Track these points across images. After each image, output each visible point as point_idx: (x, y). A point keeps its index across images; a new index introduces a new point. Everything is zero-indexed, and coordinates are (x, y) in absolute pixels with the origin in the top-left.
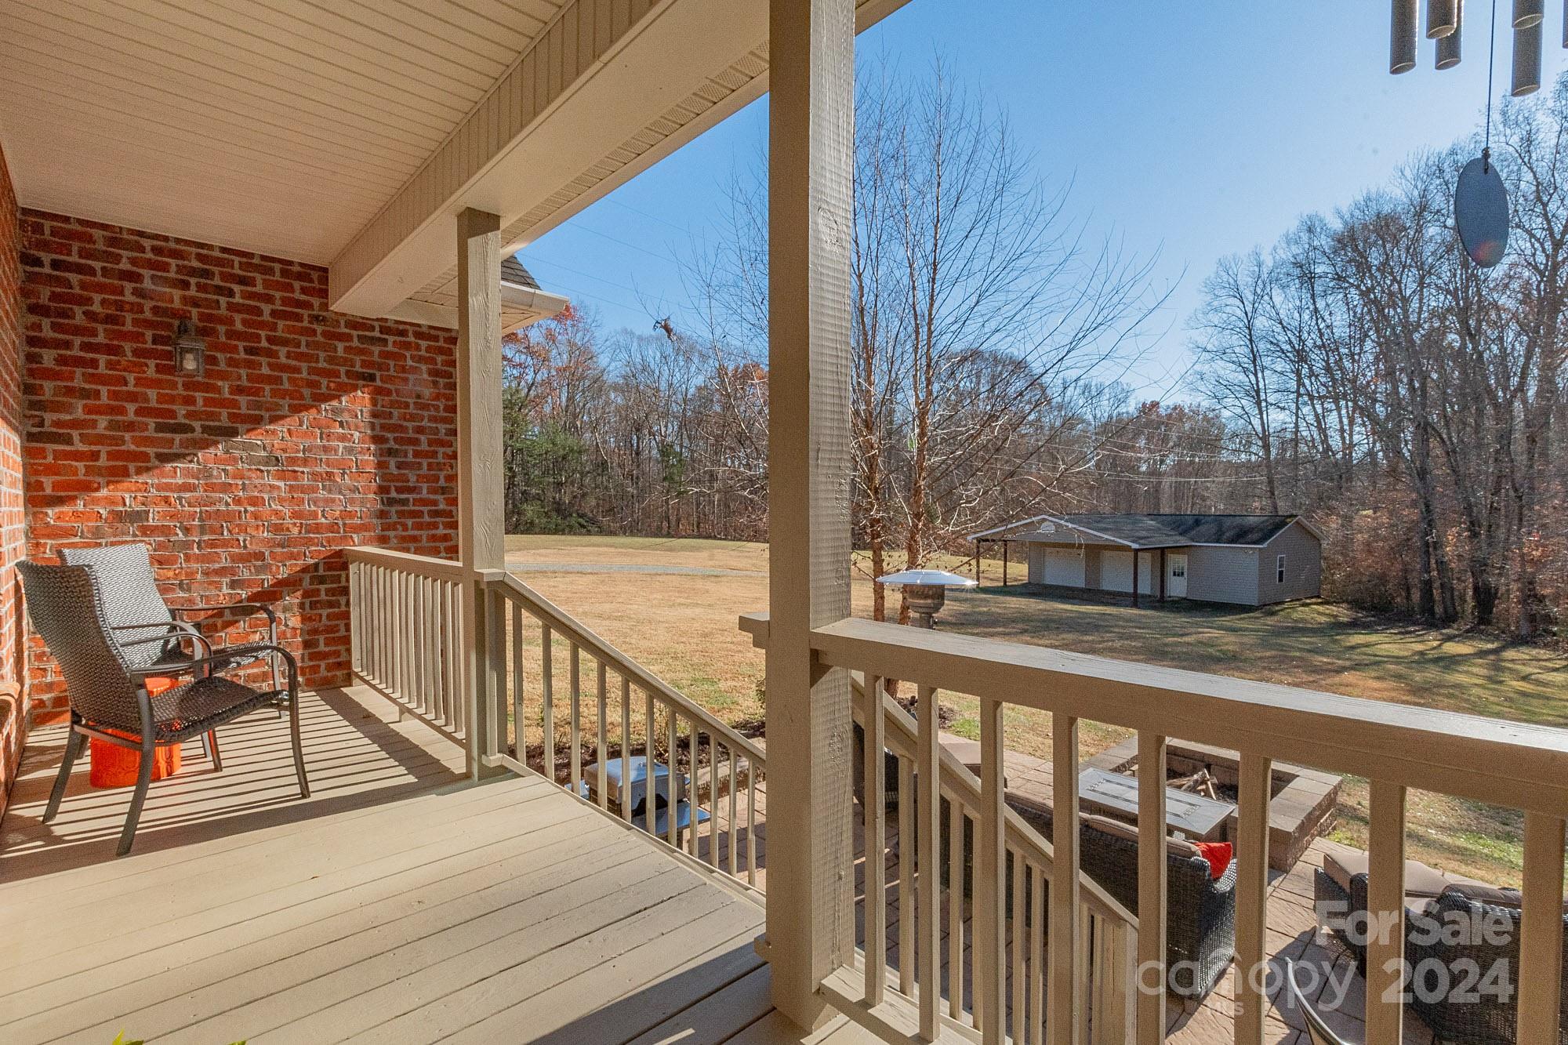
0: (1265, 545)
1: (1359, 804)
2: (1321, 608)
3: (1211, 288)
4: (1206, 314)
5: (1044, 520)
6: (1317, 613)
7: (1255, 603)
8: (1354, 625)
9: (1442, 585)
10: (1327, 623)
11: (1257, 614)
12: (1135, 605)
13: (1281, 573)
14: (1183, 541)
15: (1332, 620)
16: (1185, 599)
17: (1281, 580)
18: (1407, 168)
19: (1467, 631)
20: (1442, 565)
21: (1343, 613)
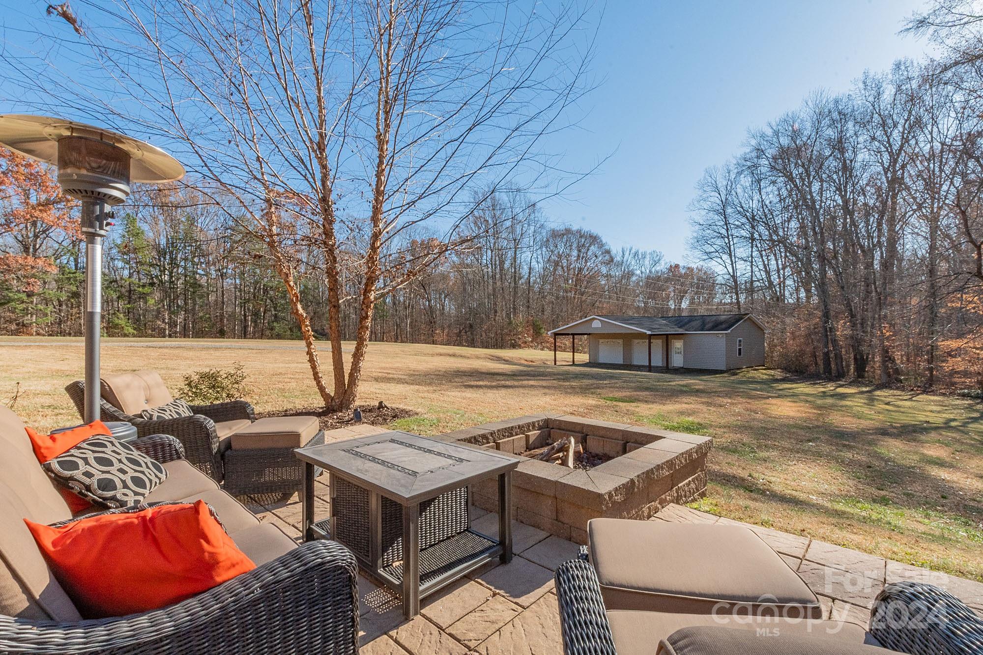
0: (729, 331)
1: (750, 475)
2: (764, 371)
3: (702, 186)
4: (699, 201)
5: (594, 319)
6: (762, 374)
7: (724, 368)
8: (784, 380)
9: (836, 355)
10: (767, 379)
11: (725, 375)
12: (650, 371)
13: (740, 350)
14: (681, 331)
15: (771, 377)
16: (683, 368)
17: (740, 354)
18: (810, 101)
19: (851, 382)
20: (835, 342)
21: (778, 374)
